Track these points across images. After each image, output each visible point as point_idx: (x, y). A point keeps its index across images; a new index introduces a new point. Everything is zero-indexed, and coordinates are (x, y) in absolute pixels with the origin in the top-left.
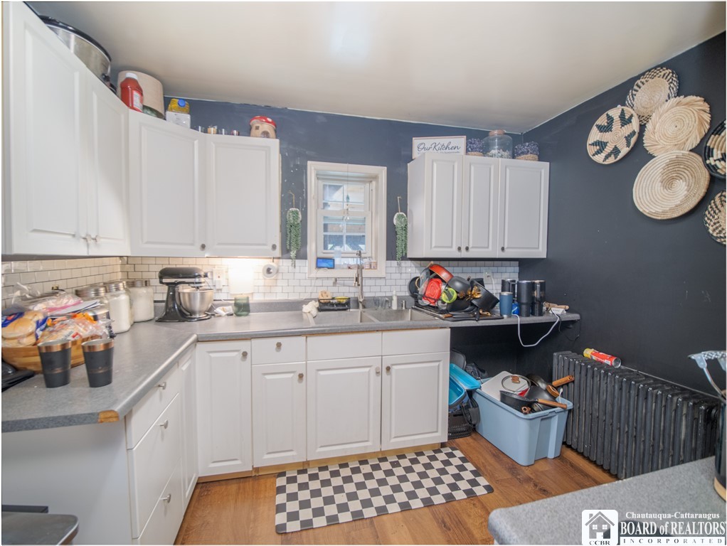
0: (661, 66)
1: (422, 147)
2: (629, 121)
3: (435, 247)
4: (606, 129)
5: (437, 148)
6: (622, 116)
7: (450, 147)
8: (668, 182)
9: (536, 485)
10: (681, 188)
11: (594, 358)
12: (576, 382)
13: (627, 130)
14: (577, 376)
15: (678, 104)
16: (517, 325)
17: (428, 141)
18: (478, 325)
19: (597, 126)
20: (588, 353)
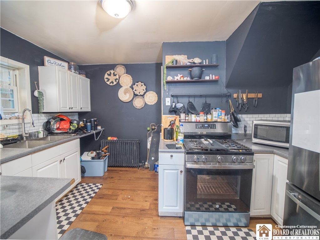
0: (123, 65)
1: (49, 61)
2: (116, 75)
3: (62, 107)
4: (110, 75)
5: (56, 64)
6: (114, 73)
7: (62, 65)
8: (125, 93)
9: (109, 178)
10: (128, 95)
11: (111, 139)
12: (109, 147)
13: (115, 77)
14: (109, 145)
15: (127, 76)
16: (94, 134)
17: (53, 60)
18: (86, 135)
19: (107, 74)
20: (109, 138)
